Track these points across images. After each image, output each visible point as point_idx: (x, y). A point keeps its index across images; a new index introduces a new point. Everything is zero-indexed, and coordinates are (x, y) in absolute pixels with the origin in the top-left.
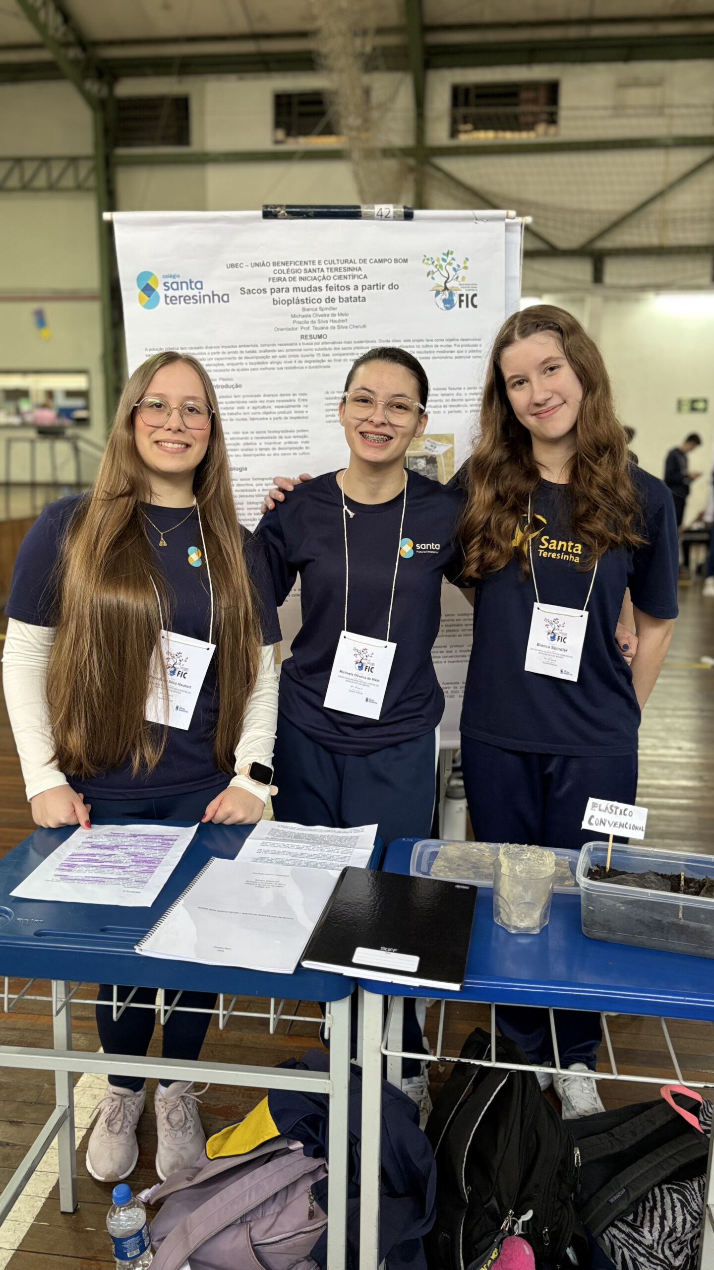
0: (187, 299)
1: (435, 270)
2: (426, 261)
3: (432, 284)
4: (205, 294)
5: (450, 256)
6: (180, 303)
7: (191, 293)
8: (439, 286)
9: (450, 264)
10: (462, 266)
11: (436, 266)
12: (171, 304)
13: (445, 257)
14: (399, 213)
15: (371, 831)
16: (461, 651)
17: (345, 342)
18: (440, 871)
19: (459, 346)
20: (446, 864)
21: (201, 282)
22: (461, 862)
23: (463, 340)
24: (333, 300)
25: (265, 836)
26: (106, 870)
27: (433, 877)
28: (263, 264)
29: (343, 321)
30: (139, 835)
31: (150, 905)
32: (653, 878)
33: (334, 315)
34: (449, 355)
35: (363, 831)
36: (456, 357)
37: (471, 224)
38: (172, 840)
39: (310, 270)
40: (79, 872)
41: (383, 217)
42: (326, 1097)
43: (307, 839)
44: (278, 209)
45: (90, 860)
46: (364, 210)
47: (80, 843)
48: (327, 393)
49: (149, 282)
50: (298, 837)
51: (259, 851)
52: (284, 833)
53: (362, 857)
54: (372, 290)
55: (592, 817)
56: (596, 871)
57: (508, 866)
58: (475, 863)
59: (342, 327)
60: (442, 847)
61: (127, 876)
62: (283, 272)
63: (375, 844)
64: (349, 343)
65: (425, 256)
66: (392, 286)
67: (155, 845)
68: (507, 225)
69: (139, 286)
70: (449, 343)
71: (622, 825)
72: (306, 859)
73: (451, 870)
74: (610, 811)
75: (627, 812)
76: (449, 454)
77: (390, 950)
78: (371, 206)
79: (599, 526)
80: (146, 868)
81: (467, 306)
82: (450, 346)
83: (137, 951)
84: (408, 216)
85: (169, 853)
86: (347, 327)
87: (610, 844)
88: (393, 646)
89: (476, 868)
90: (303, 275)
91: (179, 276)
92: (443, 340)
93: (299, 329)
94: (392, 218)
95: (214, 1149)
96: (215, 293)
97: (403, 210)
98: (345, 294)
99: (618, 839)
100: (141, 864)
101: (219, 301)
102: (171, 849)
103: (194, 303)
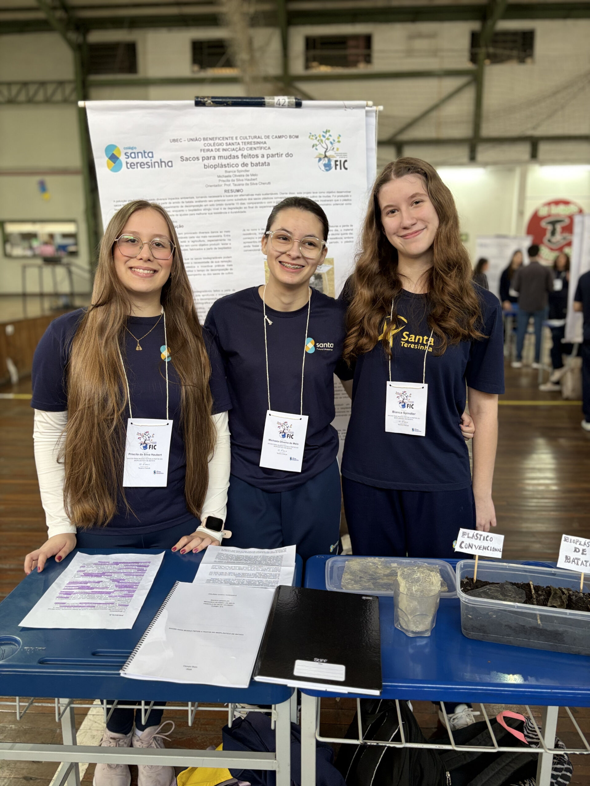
0: (142, 165)
1: (318, 143)
2: (311, 137)
3: (316, 153)
4: (155, 161)
5: (328, 134)
6: (137, 167)
7: (145, 160)
8: (320, 154)
9: (328, 139)
10: (336, 140)
11: (318, 141)
12: (131, 169)
13: (324, 134)
14: (291, 103)
15: (291, 550)
16: (342, 408)
17: (256, 195)
18: (348, 583)
19: (335, 196)
20: (351, 577)
21: (152, 153)
22: (362, 575)
23: (338, 192)
24: (246, 165)
25: (213, 560)
26: (96, 595)
27: (344, 590)
28: (196, 140)
29: (254, 180)
30: (120, 563)
31: (130, 627)
32: (510, 587)
33: (248, 175)
34: (329, 203)
35: (285, 551)
36: (334, 205)
37: (342, 111)
38: (145, 566)
39: (230, 144)
40: (74, 599)
41: (281, 105)
42: (273, 773)
43: (245, 560)
44: (206, 100)
45: (83, 587)
46: (267, 100)
47: (76, 572)
48: (244, 230)
49: (115, 152)
50: (238, 560)
51: (211, 573)
52: (227, 556)
53: (288, 574)
54: (274, 158)
55: (463, 542)
56: (467, 582)
57: (406, 586)
58: (372, 575)
59: (253, 184)
60: (346, 563)
61: (112, 601)
62: (210, 145)
63: (296, 561)
64: (258, 195)
65: (310, 133)
66: (288, 155)
67: (133, 571)
68: (367, 112)
69: (107, 155)
70: (329, 194)
71: (485, 548)
72: (247, 579)
73: (356, 582)
74: (476, 537)
75: (488, 539)
76: (331, 272)
77: (321, 660)
78: (272, 97)
79: (452, 323)
80: (126, 592)
81: (341, 169)
82: (330, 197)
83: (122, 675)
84: (298, 105)
85: (144, 578)
86: (257, 184)
87: (476, 562)
88: (306, 418)
89: (374, 579)
90: (225, 147)
91: (135, 148)
92: (324, 193)
93: (223, 185)
94: (287, 106)
95: (183, 781)
96: (162, 160)
97: (294, 100)
98: (255, 161)
99: (481, 558)
100: (123, 589)
101: (165, 166)
102: (145, 574)
103: (147, 168)
